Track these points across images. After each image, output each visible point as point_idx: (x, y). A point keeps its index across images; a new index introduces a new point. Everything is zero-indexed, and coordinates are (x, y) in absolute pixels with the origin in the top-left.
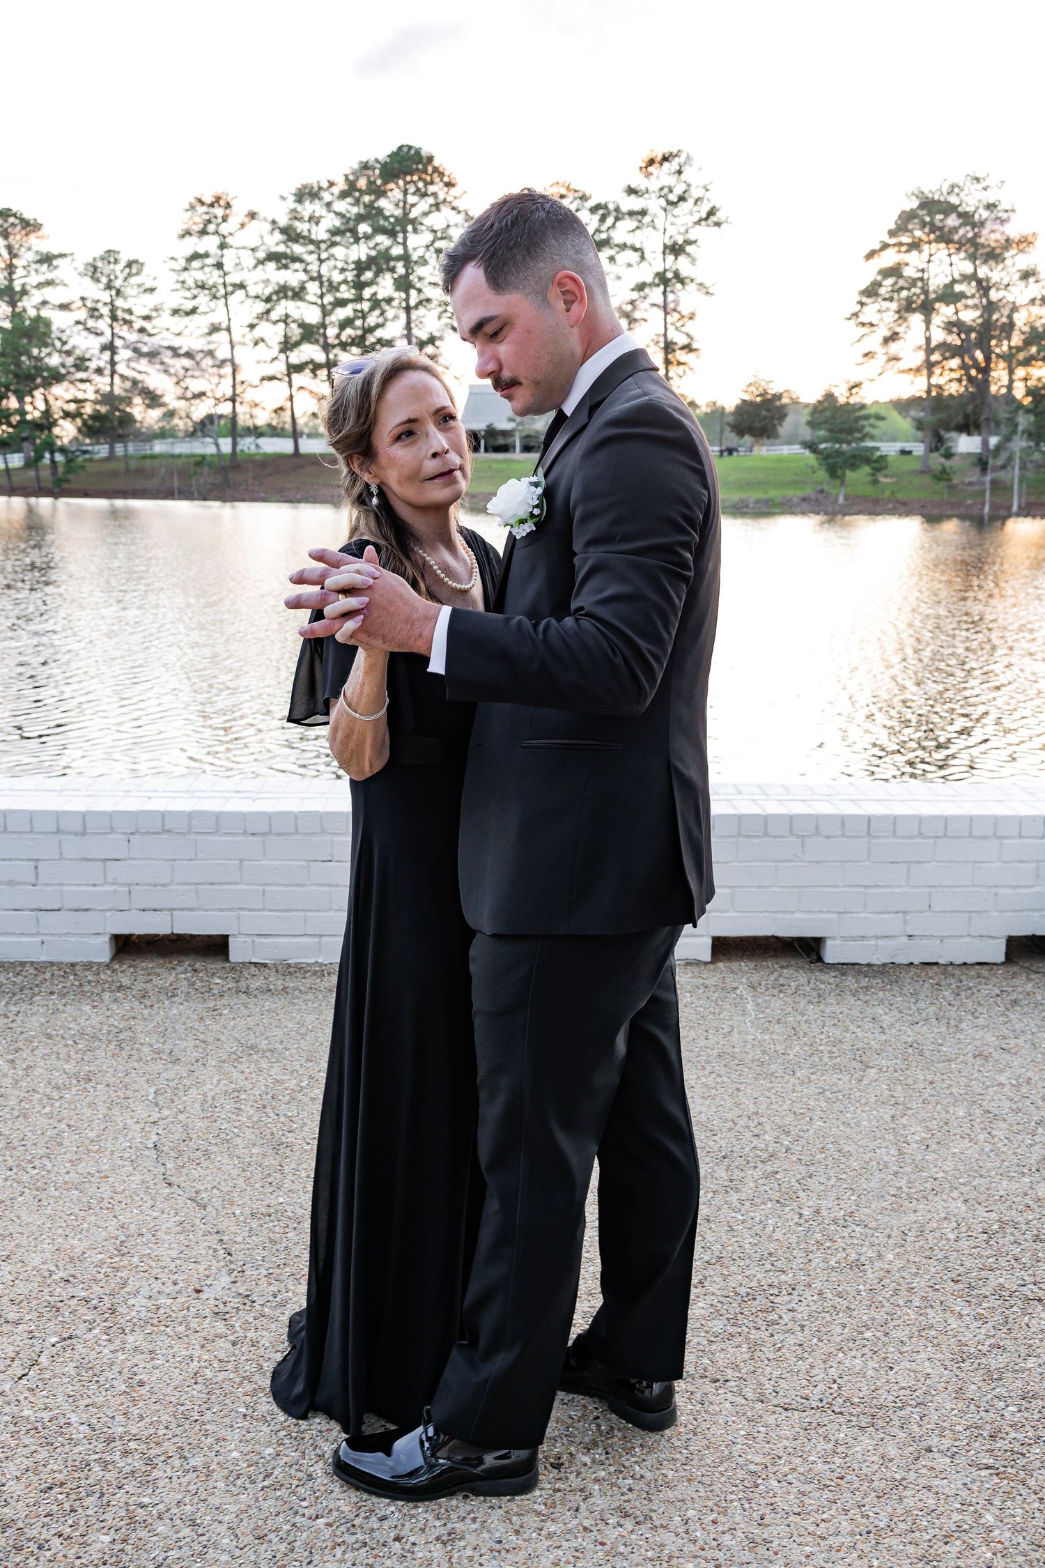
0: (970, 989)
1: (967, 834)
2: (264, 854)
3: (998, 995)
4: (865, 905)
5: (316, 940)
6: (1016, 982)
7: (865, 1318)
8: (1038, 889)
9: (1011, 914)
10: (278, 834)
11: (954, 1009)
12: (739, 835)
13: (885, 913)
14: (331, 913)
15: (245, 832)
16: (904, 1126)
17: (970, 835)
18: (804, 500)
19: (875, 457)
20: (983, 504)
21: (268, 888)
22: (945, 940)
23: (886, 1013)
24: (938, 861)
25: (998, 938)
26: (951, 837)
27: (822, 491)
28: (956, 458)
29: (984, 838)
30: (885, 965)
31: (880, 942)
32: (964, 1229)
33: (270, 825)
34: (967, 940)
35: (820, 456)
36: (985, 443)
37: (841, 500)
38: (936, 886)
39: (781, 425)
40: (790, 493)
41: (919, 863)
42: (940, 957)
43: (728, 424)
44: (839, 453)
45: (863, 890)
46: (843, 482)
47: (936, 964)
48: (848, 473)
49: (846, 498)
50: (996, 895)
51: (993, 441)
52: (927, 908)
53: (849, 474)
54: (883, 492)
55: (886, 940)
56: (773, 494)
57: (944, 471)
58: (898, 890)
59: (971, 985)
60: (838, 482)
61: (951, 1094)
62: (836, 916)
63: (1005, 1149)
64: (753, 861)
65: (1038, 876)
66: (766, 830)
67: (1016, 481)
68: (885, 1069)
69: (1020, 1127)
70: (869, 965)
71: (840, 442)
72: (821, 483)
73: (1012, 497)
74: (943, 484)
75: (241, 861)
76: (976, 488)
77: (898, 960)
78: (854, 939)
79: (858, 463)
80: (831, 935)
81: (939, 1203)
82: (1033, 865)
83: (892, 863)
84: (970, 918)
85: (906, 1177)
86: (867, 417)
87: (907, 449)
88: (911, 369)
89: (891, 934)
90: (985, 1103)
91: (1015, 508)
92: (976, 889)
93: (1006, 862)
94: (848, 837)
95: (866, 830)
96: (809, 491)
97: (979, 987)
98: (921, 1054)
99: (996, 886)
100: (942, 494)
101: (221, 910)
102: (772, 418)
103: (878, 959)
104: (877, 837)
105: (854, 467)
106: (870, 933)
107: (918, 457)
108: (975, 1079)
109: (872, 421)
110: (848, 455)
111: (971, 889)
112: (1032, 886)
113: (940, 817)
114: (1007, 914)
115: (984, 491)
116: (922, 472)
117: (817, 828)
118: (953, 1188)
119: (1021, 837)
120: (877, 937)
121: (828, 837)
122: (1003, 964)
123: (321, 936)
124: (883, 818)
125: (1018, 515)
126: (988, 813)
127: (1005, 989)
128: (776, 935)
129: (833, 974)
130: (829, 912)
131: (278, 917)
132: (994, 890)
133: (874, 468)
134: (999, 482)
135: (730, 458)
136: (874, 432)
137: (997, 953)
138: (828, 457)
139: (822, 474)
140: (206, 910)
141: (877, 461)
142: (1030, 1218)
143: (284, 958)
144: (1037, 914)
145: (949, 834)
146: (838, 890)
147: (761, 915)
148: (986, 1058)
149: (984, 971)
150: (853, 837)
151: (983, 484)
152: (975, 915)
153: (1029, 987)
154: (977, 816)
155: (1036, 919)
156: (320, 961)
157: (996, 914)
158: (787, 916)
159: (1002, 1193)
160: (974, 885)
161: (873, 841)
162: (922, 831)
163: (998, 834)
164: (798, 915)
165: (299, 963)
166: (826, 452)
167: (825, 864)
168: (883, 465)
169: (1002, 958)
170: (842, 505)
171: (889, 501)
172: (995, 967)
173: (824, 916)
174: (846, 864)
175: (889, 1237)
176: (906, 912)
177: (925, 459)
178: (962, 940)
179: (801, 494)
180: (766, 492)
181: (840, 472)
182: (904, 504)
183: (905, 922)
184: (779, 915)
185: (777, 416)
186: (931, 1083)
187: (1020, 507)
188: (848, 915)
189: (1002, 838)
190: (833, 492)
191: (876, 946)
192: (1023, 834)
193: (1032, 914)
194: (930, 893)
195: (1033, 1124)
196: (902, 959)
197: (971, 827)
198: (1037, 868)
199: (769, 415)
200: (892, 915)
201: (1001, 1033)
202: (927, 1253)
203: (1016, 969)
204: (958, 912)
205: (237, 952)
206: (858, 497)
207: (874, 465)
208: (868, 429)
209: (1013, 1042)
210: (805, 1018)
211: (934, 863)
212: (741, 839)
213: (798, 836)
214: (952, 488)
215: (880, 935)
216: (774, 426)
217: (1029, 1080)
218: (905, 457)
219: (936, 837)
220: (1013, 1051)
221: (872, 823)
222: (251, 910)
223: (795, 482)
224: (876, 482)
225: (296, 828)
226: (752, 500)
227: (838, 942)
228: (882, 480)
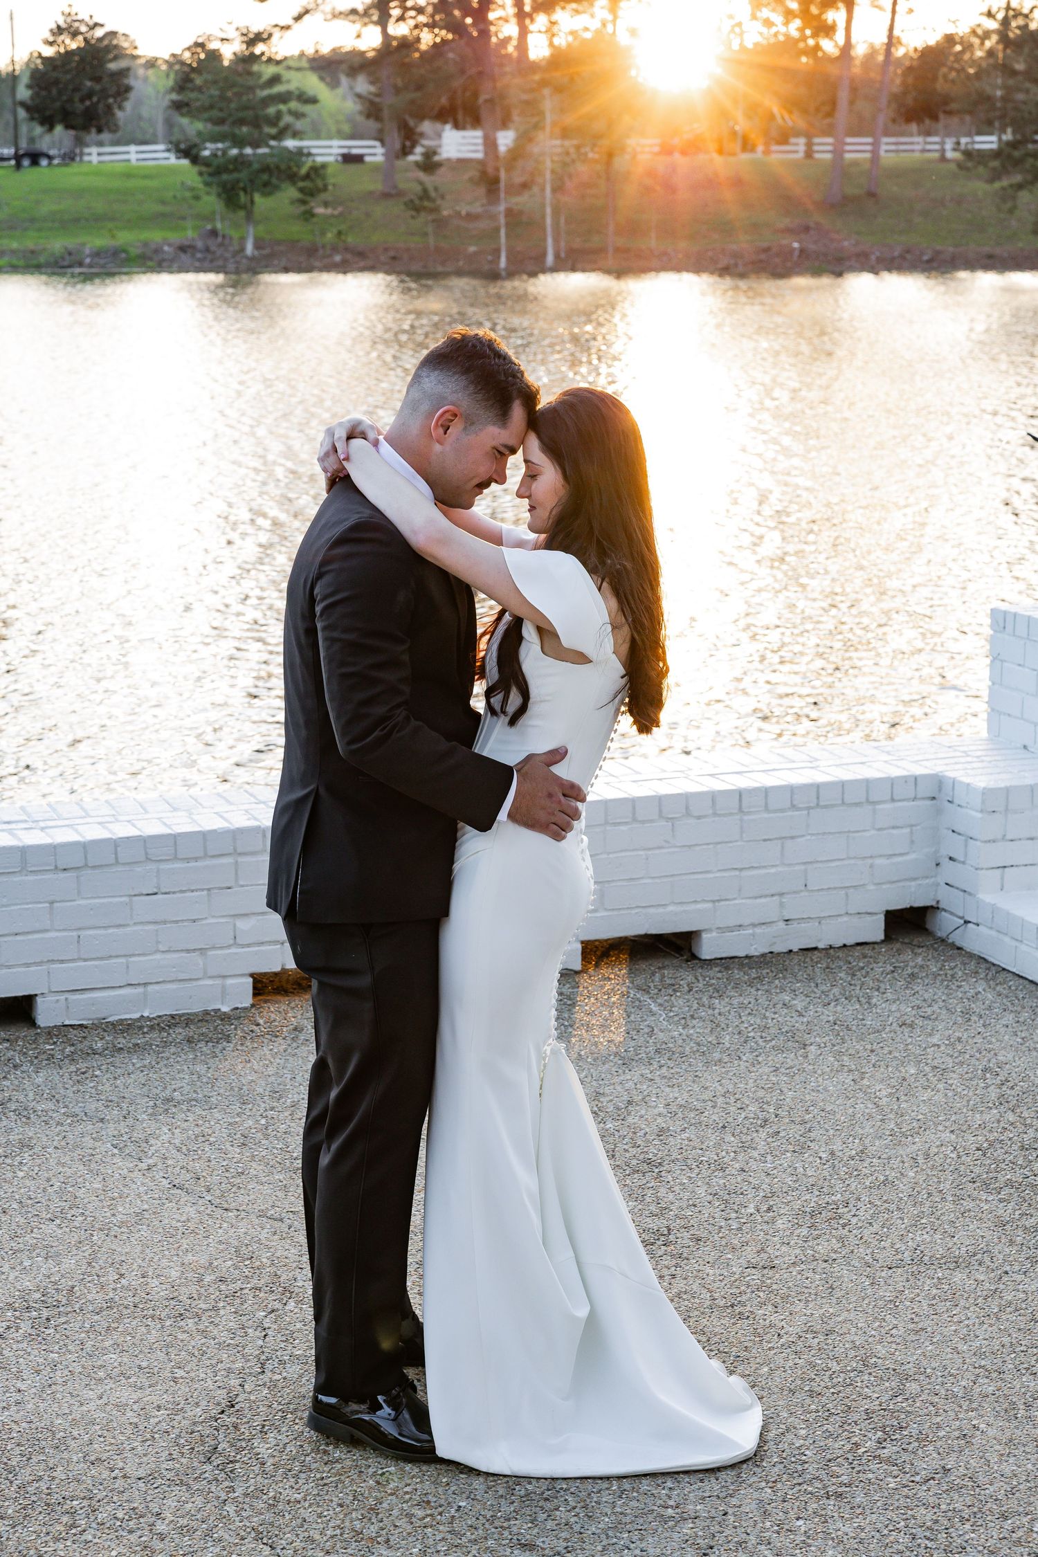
0: (863, 968)
1: (840, 802)
2: (79, 893)
3: (893, 972)
4: (740, 890)
5: (140, 990)
6: (902, 957)
7: (915, 1212)
8: (913, 856)
9: (888, 886)
10: (94, 867)
11: (858, 988)
12: (607, 823)
13: (761, 897)
14: (158, 956)
15: (56, 867)
16: (869, 1087)
17: (843, 803)
18: (182, 249)
19: (304, 171)
20: (497, 252)
21: (82, 933)
22: (823, 922)
23: (794, 999)
24: (813, 834)
25: (876, 914)
26: (826, 807)
27: (214, 233)
28: (442, 171)
29: (857, 804)
30: (763, 955)
31: (758, 930)
32: (961, 1150)
33: (86, 858)
34: (845, 919)
35: (204, 169)
36: (490, 144)
37: (249, 248)
38: (811, 863)
39: (120, 108)
40: (156, 236)
41: (792, 838)
42: (819, 941)
43: (23, 104)
44: (240, 163)
45: (737, 873)
46: (249, 217)
47: (816, 949)
48: (257, 198)
49: (258, 245)
50: (871, 866)
51: (505, 140)
52: (803, 888)
53: (261, 202)
54: (323, 233)
55: (764, 927)
56: (125, 238)
57: (425, 195)
58: (773, 870)
59: (861, 964)
60: (242, 213)
61: (895, 1057)
62: (709, 905)
63: (965, 1092)
64: (622, 851)
65: (912, 842)
66: (634, 814)
67: (548, 210)
68: (823, 1045)
69: (970, 1075)
70: (747, 957)
71: (240, 142)
72: (210, 218)
73: (545, 240)
74: (423, 217)
75: (52, 903)
76: (483, 225)
77: (776, 949)
78: (730, 929)
79: (274, 181)
80: (706, 927)
81: (930, 1136)
82: (908, 830)
83: (765, 840)
84: (847, 894)
85: (893, 1122)
86: (284, 98)
87: (355, 151)
88: (354, 12)
89: (768, 920)
90: (929, 1061)
91: (550, 259)
92: (852, 862)
93: (879, 829)
94: (719, 815)
95: (737, 806)
96: (190, 234)
97: (871, 966)
98: (848, 1029)
99: (871, 857)
100: (426, 234)
101: (27, 965)
102: (104, 94)
103: (756, 950)
104: (749, 813)
105: (268, 188)
106: (746, 922)
107: (376, 168)
108: (911, 1043)
109: (294, 105)
110: (256, 166)
111: (846, 862)
112: (907, 853)
113: (811, 785)
114: (884, 886)
115: (497, 230)
116: (386, 196)
117: (687, 808)
118: (936, 1125)
119: (893, 800)
120: (754, 925)
121: (699, 818)
122: (883, 942)
123: (145, 984)
124: (753, 791)
125: (555, 269)
126: (859, 777)
127: (897, 965)
128: (649, 932)
129: (717, 969)
130: (704, 901)
131: (96, 966)
132: (869, 861)
133: (301, 190)
134: (521, 213)
135: (35, 171)
136: (299, 125)
137: (875, 930)
138: (218, 172)
139: (211, 201)
140: (9, 967)
141: (307, 177)
142: (1011, 1135)
143: (103, 1016)
144: (913, 883)
145: (822, 803)
146: (711, 875)
147: (634, 912)
148: (911, 1026)
149: (867, 951)
150: (724, 815)
151: (493, 217)
152: (852, 890)
153: (919, 960)
154: (847, 781)
155: (913, 889)
156: (146, 1014)
157: (872, 887)
158: (661, 910)
159: (979, 1122)
160: (850, 858)
161: (746, 818)
162: (795, 803)
163: (871, 800)
164: (671, 908)
165: (122, 1020)
166: (215, 162)
167: (697, 848)
168: (320, 183)
169: (881, 936)
170: (252, 259)
171: (335, 249)
172: (876, 946)
173: (699, 906)
174: (719, 846)
175: (903, 1162)
176: (781, 894)
177: (386, 172)
178: (840, 920)
179: (175, 237)
180: (113, 237)
181: (243, 198)
182: (361, 255)
183: (782, 905)
184: (652, 910)
185: (113, 90)
186: (872, 1051)
187: (557, 256)
188: (723, 903)
189: (874, 803)
190: (235, 234)
191: (753, 935)
192: (895, 798)
193: (908, 883)
194: (806, 870)
195: (980, 1072)
196: (780, 948)
197: (843, 793)
198: (911, 832)
199: (98, 87)
200: (768, 899)
201: (913, 1004)
202: (940, 1168)
203: (898, 945)
204: (835, 888)
205: (45, 1015)
206: (279, 242)
207: (301, 184)
208: (287, 119)
209: (929, 1010)
210: (717, 1011)
211: (809, 837)
212: (608, 828)
213: (668, 819)
214: (441, 223)
215: (757, 922)
216: (109, 108)
217: (959, 1039)
218: (353, 168)
219: (809, 808)
220: (932, 1017)
221: (744, 797)
222: (62, 962)
223: (163, 215)
224: (309, 215)
225: (116, 858)
226: (87, 251)
227: (714, 934)
228: (320, 210)
